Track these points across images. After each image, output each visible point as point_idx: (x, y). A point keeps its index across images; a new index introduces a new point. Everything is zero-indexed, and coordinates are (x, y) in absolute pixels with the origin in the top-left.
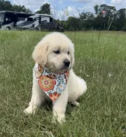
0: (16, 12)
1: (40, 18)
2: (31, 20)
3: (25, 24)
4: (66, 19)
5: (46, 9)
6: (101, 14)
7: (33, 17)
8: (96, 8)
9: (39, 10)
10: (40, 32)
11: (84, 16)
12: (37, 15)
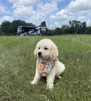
0: (28, 27)
1: (41, 29)
2: (36, 30)
3: (33, 33)
4: (54, 29)
5: (43, 24)
6: (73, 25)
7: (37, 29)
8: (70, 22)
9: (40, 25)
10: (41, 37)
11: (64, 27)
12: (39, 28)
